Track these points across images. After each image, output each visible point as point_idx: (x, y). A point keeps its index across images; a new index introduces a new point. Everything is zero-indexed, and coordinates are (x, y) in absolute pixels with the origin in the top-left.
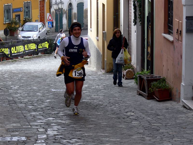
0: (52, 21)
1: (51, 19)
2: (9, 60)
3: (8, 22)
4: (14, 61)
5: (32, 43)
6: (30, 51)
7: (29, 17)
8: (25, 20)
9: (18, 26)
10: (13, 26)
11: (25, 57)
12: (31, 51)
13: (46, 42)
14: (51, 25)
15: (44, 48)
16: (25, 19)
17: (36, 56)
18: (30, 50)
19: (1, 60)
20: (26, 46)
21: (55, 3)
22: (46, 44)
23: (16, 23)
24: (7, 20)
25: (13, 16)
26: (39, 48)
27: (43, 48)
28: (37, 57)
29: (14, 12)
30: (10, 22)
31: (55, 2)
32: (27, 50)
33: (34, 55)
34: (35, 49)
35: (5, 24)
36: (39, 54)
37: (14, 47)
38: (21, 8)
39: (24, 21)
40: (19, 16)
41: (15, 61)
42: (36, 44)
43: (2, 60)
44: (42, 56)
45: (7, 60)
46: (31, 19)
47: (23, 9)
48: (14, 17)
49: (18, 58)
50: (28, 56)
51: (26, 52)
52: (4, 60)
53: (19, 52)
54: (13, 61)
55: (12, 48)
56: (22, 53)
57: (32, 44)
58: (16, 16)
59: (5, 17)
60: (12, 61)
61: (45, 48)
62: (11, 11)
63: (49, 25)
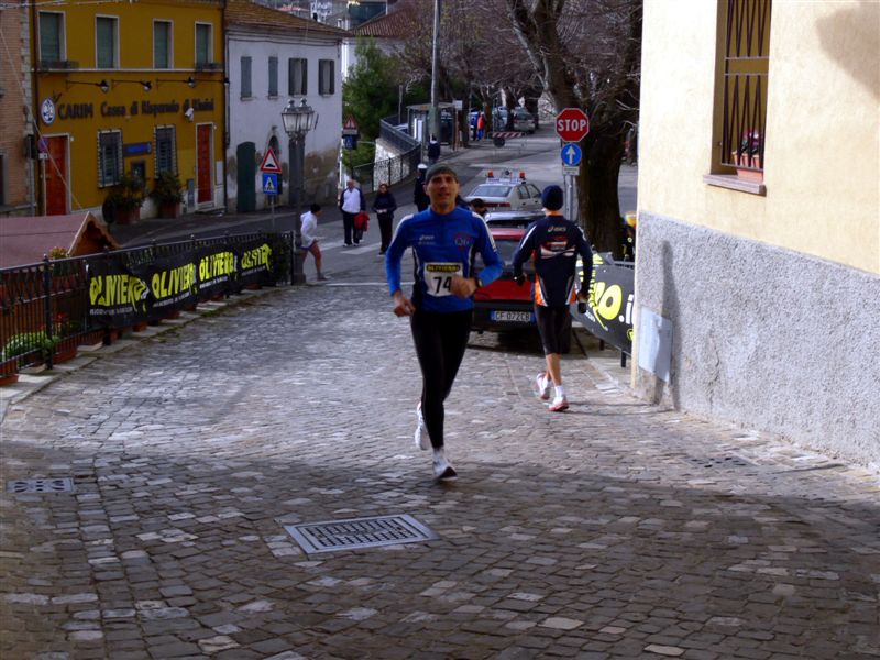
0: (279, 170)
1: (274, 164)
2: (145, 329)
3: (111, 184)
4: (168, 331)
5: (224, 251)
6: (217, 284)
7: (170, 170)
8: (157, 177)
9: (139, 195)
10: (126, 194)
11: (201, 307)
12: (221, 280)
13: (265, 247)
14: (272, 186)
15: (258, 266)
16: (159, 174)
17: (234, 298)
18: (218, 277)
19: (112, 338)
20: (202, 265)
21: (289, 109)
22: (263, 254)
23: (134, 187)
24: (108, 178)
25: (125, 165)
26: (244, 266)
27: (254, 267)
28: (242, 304)
29: (126, 154)
30: (117, 183)
31: (289, 106)
32: (207, 277)
33: (228, 297)
34: (233, 274)
35: (101, 188)
36: (243, 291)
37: (164, 274)
38: (146, 143)
39: (156, 180)
40: (141, 166)
41: (172, 332)
42: (234, 255)
43: (116, 336)
44: (255, 297)
45: (136, 329)
46: (178, 175)
47: (153, 147)
48: (128, 168)
49: (177, 317)
50: (211, 303)
51: (202, 286)
52: (124, 335)
53: (180, 293)
54: (163, 334)
55: (156, 278)
56: (187, 294)
57: (222, 255)
58: (135, 165)
59: (102, 168)
60: (159, 335)
61: (262, 265)
62: (120, 152)
63: (267, 186)
